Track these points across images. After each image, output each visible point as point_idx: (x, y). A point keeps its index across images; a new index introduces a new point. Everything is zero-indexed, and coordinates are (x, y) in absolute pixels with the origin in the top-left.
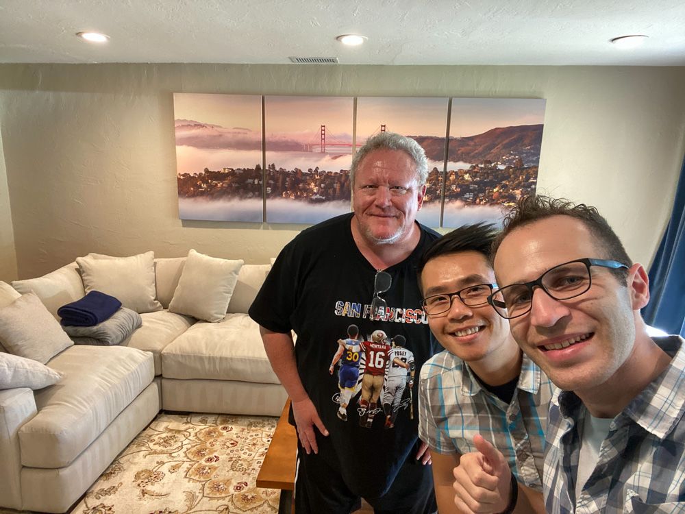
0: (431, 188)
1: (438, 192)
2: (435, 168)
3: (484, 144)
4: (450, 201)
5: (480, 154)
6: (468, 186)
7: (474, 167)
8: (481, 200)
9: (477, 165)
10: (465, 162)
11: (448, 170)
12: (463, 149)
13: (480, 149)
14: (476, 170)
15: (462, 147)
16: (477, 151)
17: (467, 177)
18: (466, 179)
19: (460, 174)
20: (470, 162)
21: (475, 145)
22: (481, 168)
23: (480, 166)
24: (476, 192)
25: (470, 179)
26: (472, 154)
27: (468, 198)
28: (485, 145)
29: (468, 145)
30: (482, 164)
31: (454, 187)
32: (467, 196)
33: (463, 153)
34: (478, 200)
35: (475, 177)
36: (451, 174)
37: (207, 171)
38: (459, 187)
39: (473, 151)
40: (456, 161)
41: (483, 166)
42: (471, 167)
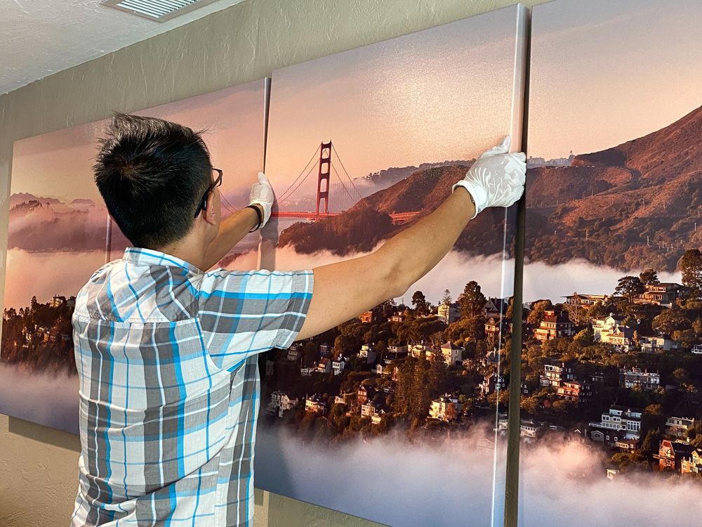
0: (457, 365)
1: (484, 387)
2: (473, 286)
3: (678, 172)
4: (539, 436)
5: (660, 222)
6: (614, 375)
7: (637, 286)
8: (683, 452)
9: (650, 277)
10: (598, 261)
11: (527, 299)
12: (582, 207)
13: (661, 199)
14: (645, 299)
15: (579, 197)
16: (642, 212)
17: (606, 330)
18: (605, 338)
19: (575, 317)
20: (616, 263)
21: (634, 185)
22: (672, 290)
23: (664, 277)
24: (653, 409)
25: (620, 340)
26: (624, 225)
27: (621, 435)
28: (685, 177)
29: (606, 186)
30: (671, 270)
31: (553, 376)
32: (612, 420)
33: (582, 222)
34: (666, 451)
35: (646, 330)
36: (541, 316)
37: (35, 304)
38: (579, 380)
39: (625, 210)
40: (555, 257)
41: (677, 278)
42: (623, 282)
